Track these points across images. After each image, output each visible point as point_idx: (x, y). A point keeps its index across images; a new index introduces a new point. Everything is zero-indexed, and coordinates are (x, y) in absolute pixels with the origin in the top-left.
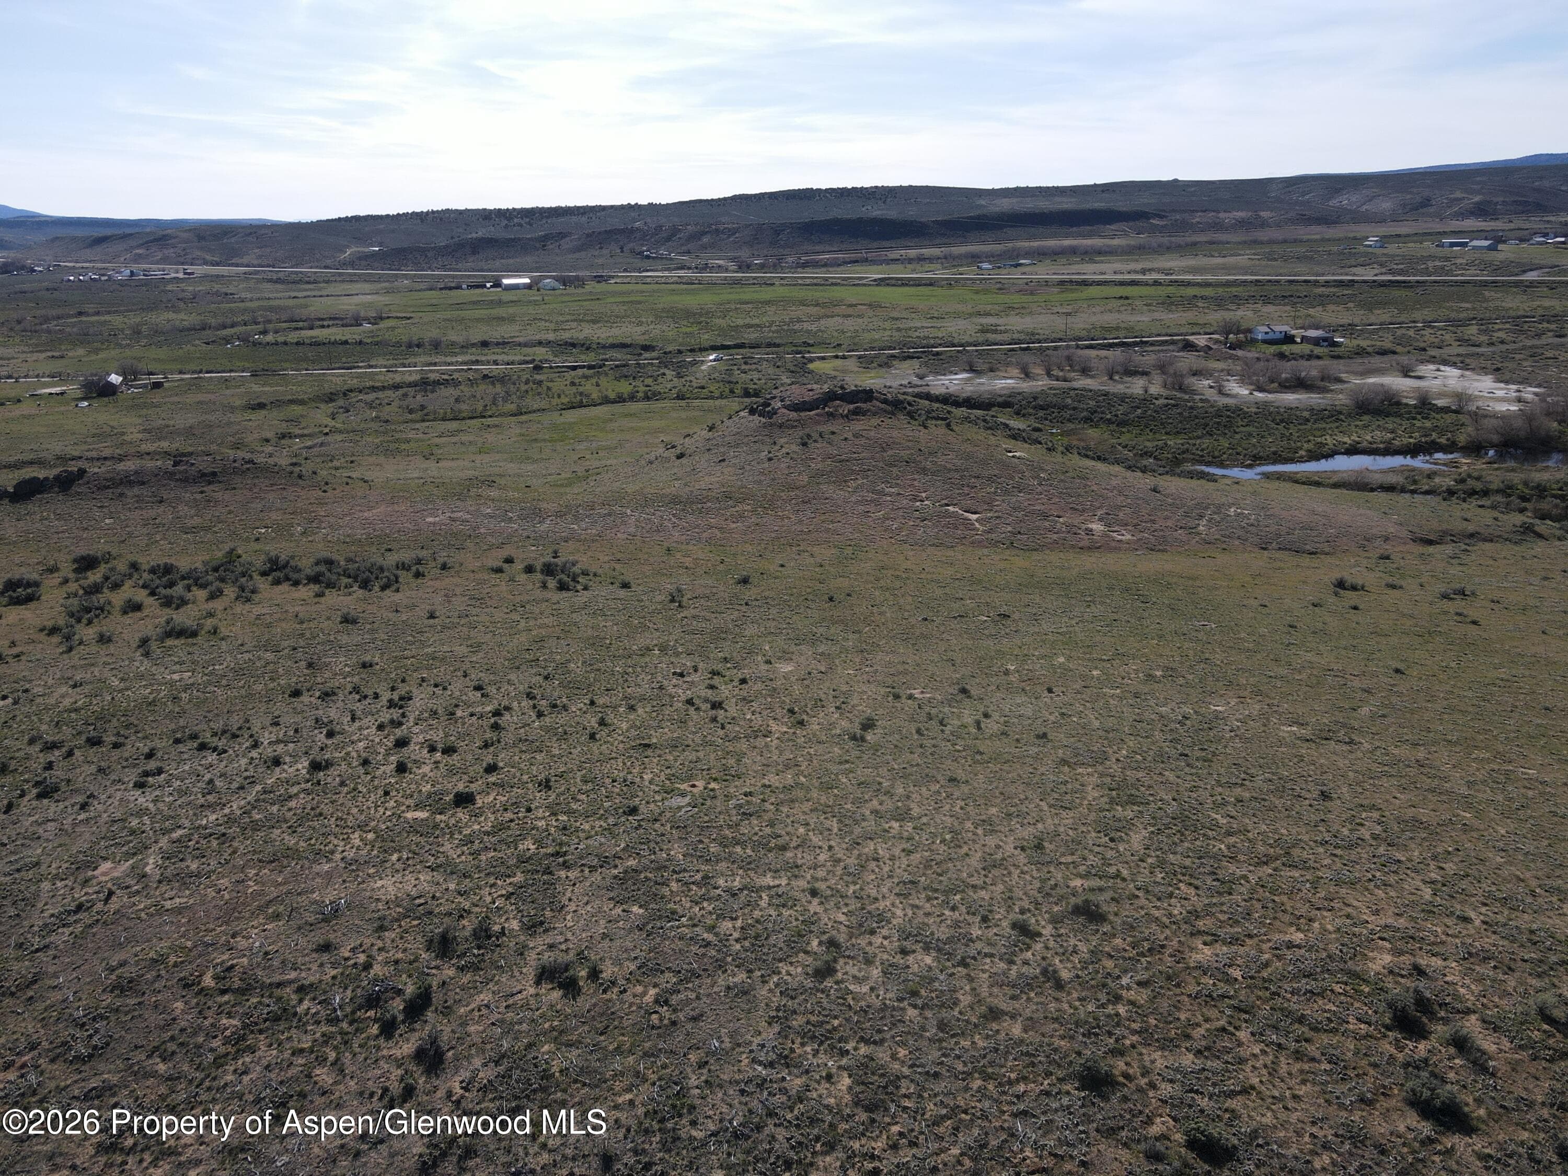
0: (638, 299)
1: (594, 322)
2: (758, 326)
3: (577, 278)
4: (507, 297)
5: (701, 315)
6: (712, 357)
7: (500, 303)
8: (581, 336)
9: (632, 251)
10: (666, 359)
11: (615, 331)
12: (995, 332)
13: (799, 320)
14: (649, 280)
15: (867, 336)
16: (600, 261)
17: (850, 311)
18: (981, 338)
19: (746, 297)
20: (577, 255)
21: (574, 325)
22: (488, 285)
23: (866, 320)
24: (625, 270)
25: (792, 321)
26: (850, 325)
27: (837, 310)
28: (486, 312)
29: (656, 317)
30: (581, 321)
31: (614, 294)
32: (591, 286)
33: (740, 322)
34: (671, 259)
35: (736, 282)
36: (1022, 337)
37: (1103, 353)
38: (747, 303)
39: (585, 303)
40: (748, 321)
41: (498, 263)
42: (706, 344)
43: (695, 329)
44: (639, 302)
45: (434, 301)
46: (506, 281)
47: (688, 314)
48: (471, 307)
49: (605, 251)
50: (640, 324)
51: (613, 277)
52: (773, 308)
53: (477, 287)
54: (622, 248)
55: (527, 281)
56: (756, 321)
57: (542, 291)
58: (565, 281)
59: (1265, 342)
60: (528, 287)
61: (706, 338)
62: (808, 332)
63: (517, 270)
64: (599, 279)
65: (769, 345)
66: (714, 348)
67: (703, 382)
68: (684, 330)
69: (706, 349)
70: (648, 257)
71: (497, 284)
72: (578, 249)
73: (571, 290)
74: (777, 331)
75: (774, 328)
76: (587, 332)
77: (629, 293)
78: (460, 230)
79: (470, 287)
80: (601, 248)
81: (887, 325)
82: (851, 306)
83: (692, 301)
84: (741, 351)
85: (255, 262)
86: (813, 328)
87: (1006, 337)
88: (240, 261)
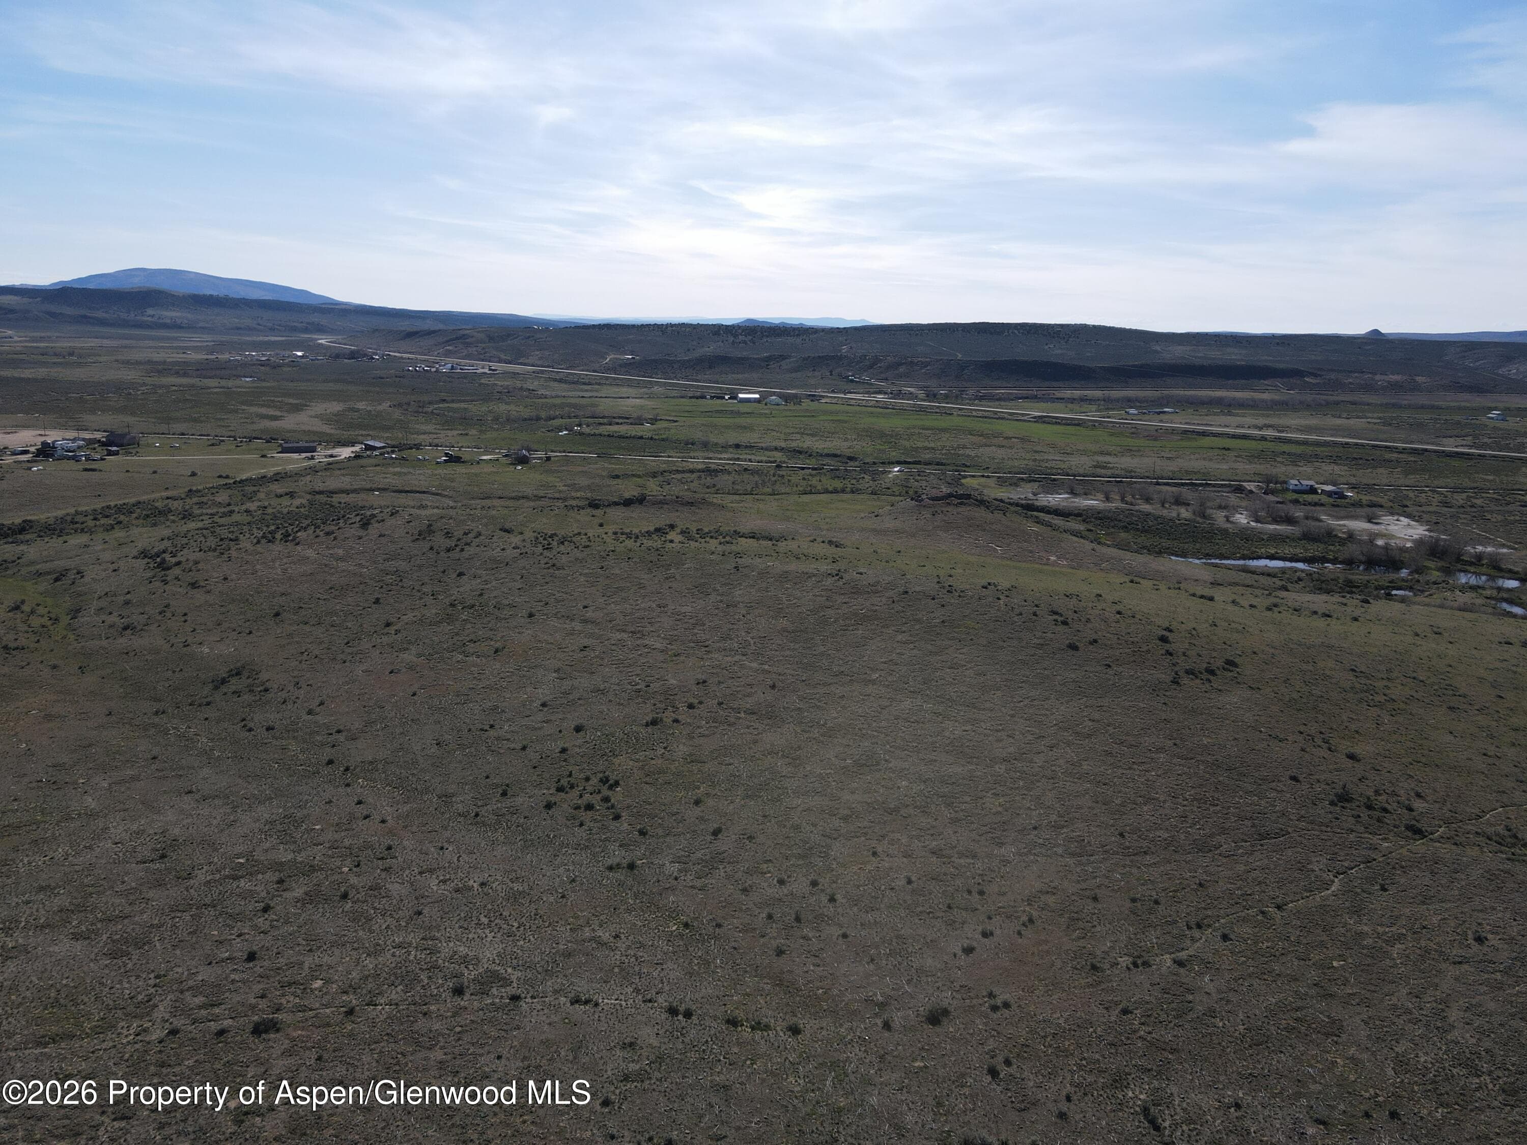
0: (842, 418)
1: (812, 435)
2: (933, 449)
3: (795, 396)
4: (744, 408)
5: (892, 436)
6: (896, 469)
7: (739, 414)
8: (805, 445)
9: (840, 375)
10: (866, 468)
11: (828, 444)
12: (1104, 468)
13: (964, 447)
14: (853, 402)
15: (1010, 463)
16: (812, 382)
17: (1005, 442)
18: (1092, 471)
19: (928, 423)
20: (794, 375)
21: (798, 436)
22: (727, 397)
23: (1014, 450)
24: (833, 392)
25: (958, 447)
26: (1000, 453)
27: (995, 441)
28: (731, 420)
29: (858, 435)
30: (803, 434)
31: (825, 412)
32: (806, 404)
33: (920, 444)
34: (871, 384)
35: (922, 410)
36: (1123, 473)
37: (1174, 489)
38: (927, 429)
39: (803, 419)
40: (926, 444)
41: (730, 377)
42: (894, 460)
43: (886, 447)
44: (846, 422)
45: (687, 408)
46: (741, 396)
47: (882, 435)
48: (717, 415)
49: (816, 373)
50: (846, 440)
51: (823, 397)
52: (947, 435)
53: (718, 398)
54: (831, 372)
55: (757, 396)
56: (932, 445)
57: (769, 406)
58: (787, 398)
59: (1295, 491)
60: (757, 401)
61: (894, 455)
62: (968, 456)
63: (748, 385)
64: (813, 398)
65: (938, 464)
66: (899, 463)
67: (888, 485)
68: (878, 447)
69: (893, 463)
70: (852, 381)
71: (735, 398)
72: (796, 370)
73: (791, 406)
74: (946, 454)
75: (944, 452)
76: (807, 443)
77: (837, 413)
78: (695, 343)
79: (712, 398)
80: (814, 370)
81: (1028, 456)
82: (1007, 438)
83: (884, 424)
84: (918, 466)
85: (539, 363)
86: (973, 454)
87: (1109, 472)
88: (526, 361)
